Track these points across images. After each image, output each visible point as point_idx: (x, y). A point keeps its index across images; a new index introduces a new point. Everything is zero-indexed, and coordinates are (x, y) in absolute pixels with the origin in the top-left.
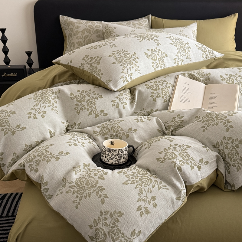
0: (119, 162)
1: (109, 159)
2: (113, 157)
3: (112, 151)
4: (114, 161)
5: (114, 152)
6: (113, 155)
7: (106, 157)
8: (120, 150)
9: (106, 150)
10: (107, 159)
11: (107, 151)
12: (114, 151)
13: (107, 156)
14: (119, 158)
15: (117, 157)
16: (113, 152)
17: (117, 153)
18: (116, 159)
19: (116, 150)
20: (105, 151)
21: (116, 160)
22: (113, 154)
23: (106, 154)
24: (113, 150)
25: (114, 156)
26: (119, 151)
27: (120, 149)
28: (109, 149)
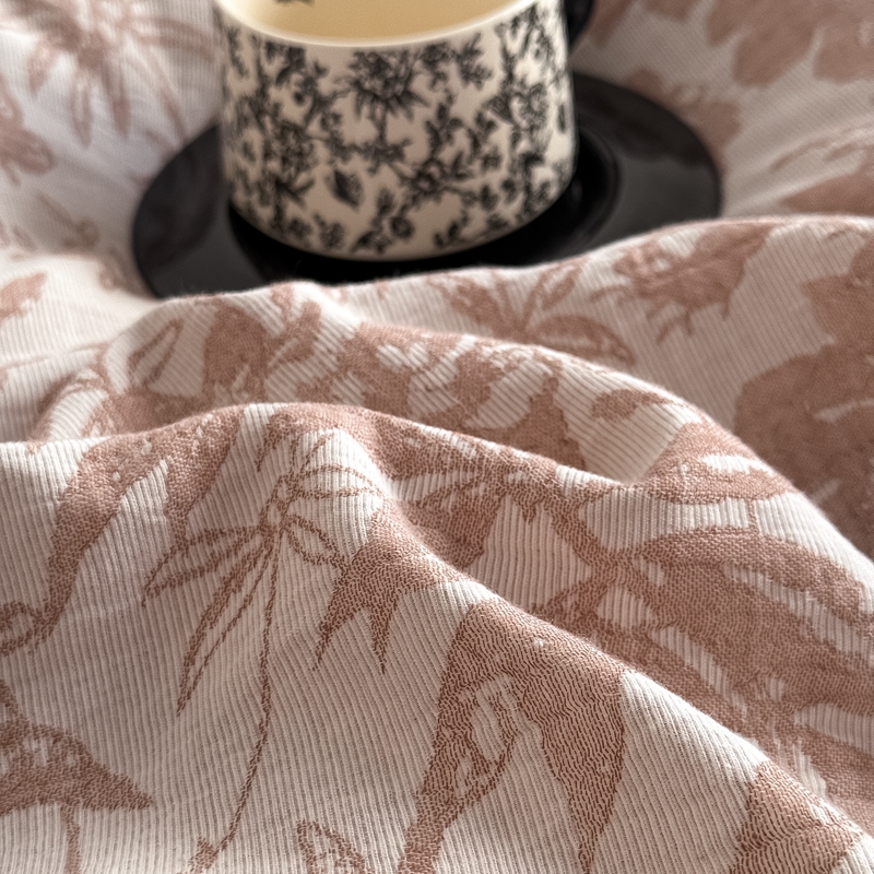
0: (528, 189)
1: (399, 194)
2: (447, 154)
3: (420, 84)
4: (469, 198)
5: (455, 80)
6: (442, 126)
7: (343, 188)
8: (522, 31)
9: (325, 86)
10: (368, 208)
11: (344, 105)
12: (451, 69)
13: (356, 166)
14: (524, 145)
15: (501, 136)
16: (436, 97)
17: (492, 87)
18: (492, 161)
19: (470, 51)
20: (321, 103)
21: (495, 178)
22: (442, 111)
23: (339, 148)
24: (434, 54)
25: (461, 140)
26: (514, 46)
27: (515, 22)
28: (375, 63)
